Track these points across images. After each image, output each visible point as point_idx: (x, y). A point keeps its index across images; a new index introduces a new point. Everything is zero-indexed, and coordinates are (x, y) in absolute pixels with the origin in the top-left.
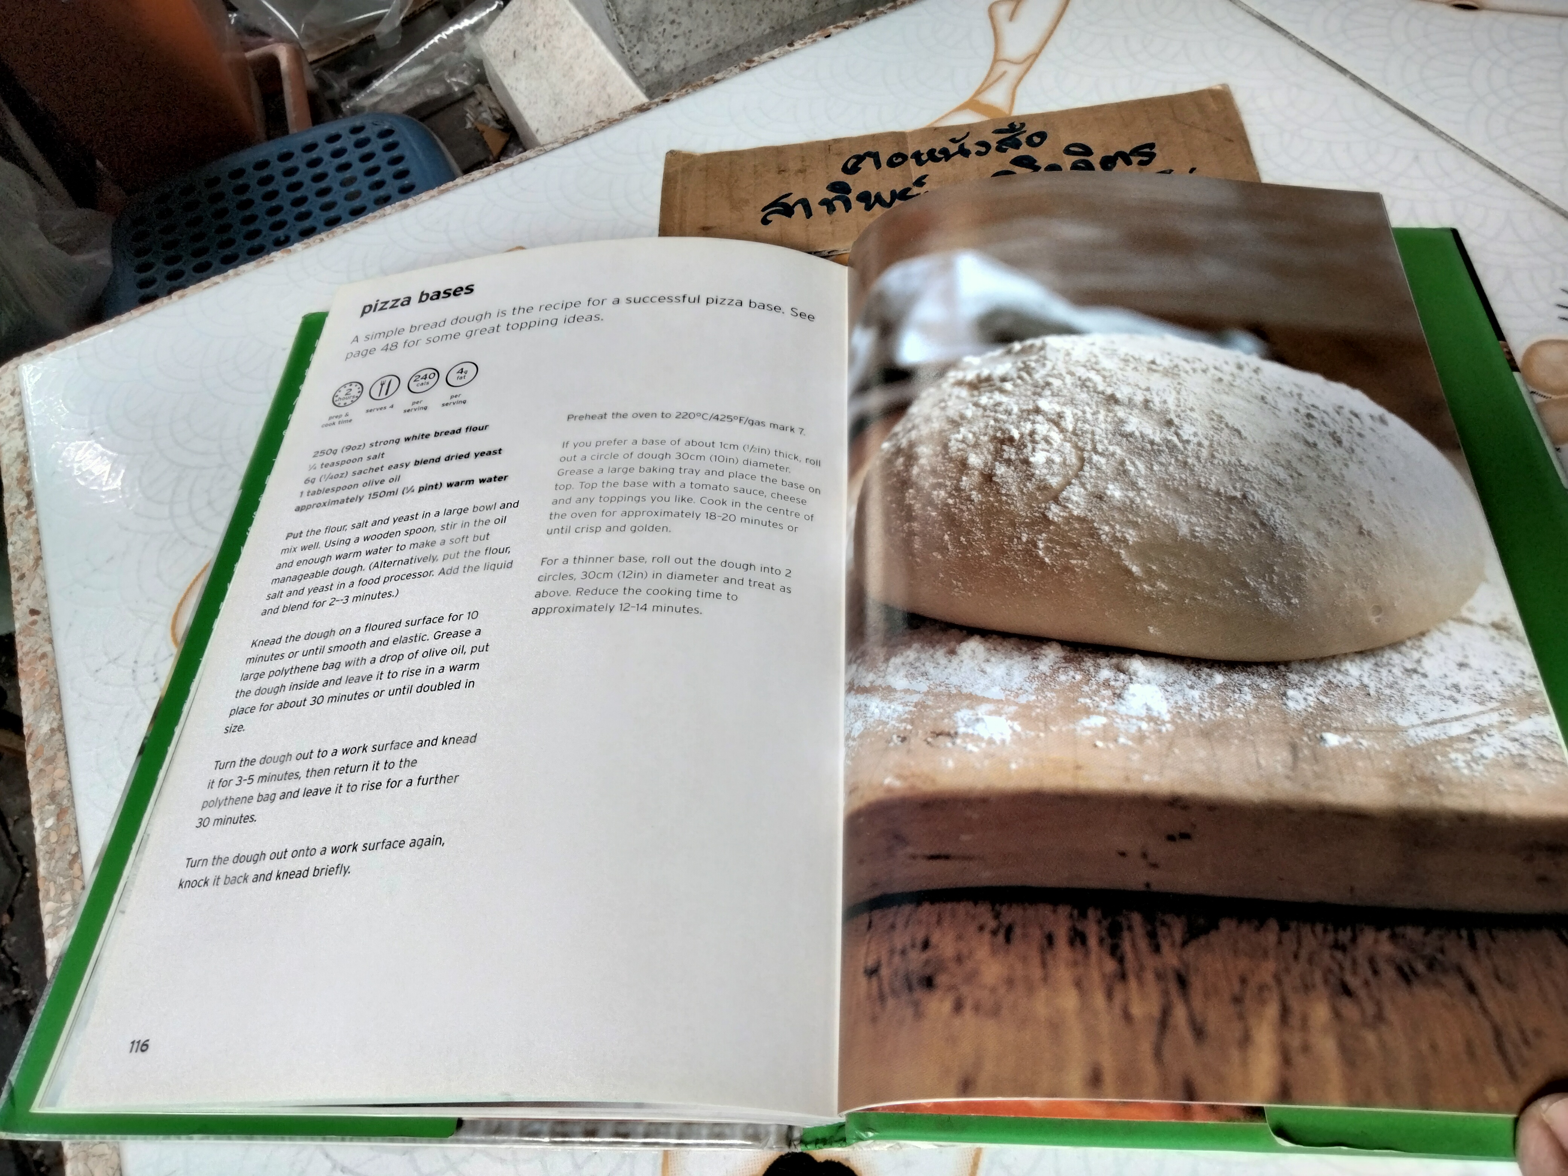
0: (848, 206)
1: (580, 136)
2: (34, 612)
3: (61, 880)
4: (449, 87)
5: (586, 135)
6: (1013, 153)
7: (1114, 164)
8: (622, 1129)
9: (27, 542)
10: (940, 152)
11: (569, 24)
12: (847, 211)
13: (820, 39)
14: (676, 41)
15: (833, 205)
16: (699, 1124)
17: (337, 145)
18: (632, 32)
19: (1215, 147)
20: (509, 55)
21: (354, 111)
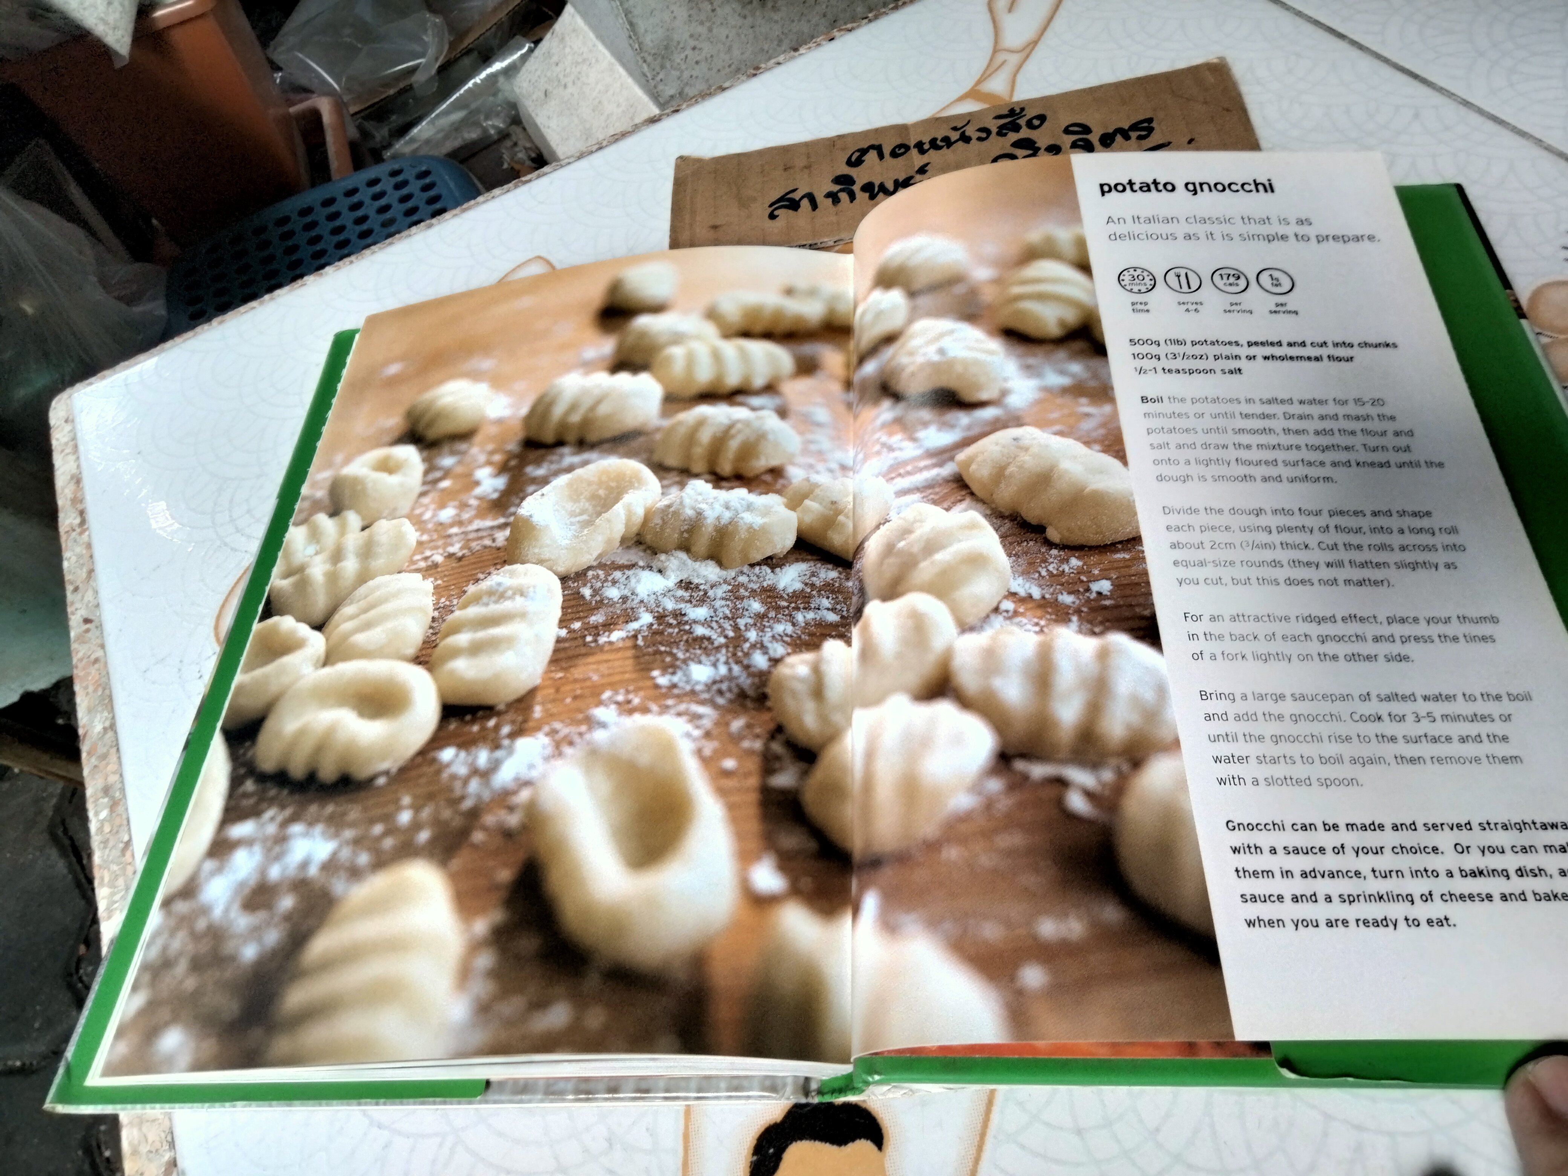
0: (852, 197)
1: (594, 149)
2: (87, 621)
3: (114, 867)
4: (485, 130)
5: (600, 148)
6: (1013, 137)
7: (1113, 141)
8: (644, 1085)
9: (80, 556)
10: (942, 140)
11: (597, 61)
12: (852, 202)
13: (824, 43)
14: (697, 67)
15: (838, 198)
16: (717, 1077)
17: (377, 189)
18: (655, 60)
19: (1212, 117)
20: (542, 95)
21: (394, 157)
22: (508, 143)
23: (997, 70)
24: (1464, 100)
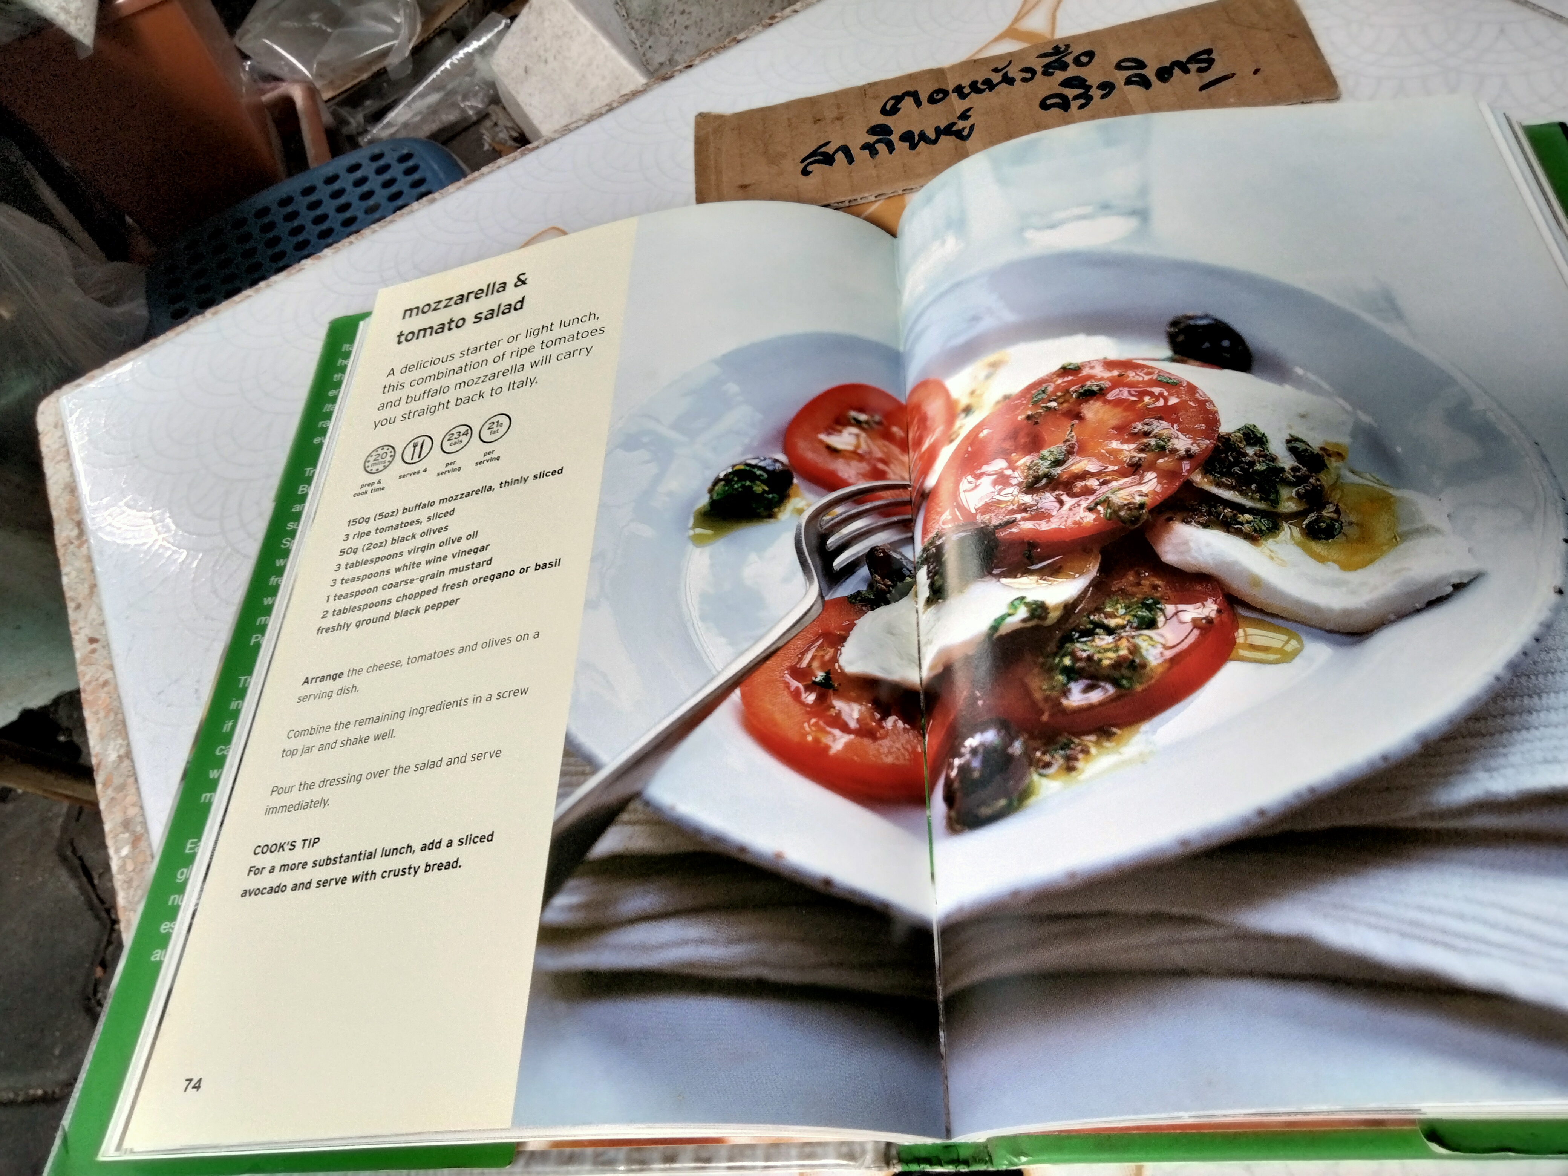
0: (891, 147)
1: (604, 111)
2: (92, 640)
4: (463, 111)
5: (611, 110)
6: (1060, 76)
7: (1171, 75)
9: (80, 571)
10: (983, 83)
11: (579, 33)
12: (891, 153)
14: (686, 32)
15: (875, 149)
17: (359, 174)
18: (643, 26)
19: (1278, 45)
20: (521, 71)
21: (371, 142)
22: (488, 123)
23: (1033, 7)
24: (1553, 13)
